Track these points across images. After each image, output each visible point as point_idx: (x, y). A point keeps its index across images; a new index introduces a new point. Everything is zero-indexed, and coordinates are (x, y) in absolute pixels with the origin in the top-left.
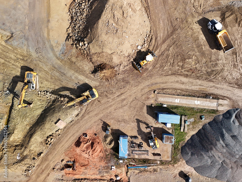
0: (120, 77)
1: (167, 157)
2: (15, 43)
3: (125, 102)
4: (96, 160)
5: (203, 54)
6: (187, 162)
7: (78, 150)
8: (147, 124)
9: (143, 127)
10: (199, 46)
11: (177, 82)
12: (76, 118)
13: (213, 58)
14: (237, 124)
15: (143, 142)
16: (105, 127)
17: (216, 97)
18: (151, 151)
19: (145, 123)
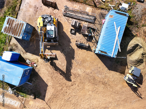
9: (61, 62)
15: (69, 34)
18: (58, 15)
19: (56, 68)
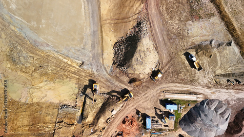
0: (144, 84)
1: (172, 127)
3: (147, 98)
4: (134, 130)
5: (188, 71)
6: (183, 129)
7: (124, 126)
8: (160, 110)
9: (158, 112)
10: (185, 67)
11: (175, 86)
12: (122, 108)
13: (193, 73)
14: (207, 108)
15: (159, 119)
16: (138, 112)
17: (196, 94)
18: (163, 124)
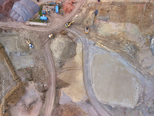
0: (59, 31)
1: (44, 7)
2: (93, 42)
3: (57, 23)
4: (66, 5)
5: (34, 38)
6: (38, 5)
7: (71, 8)
10: (35, 41)
11: (41, 30)
13: (31, 37)
14: (24, 17)
15: (51, 11)
17: (30, 25)
